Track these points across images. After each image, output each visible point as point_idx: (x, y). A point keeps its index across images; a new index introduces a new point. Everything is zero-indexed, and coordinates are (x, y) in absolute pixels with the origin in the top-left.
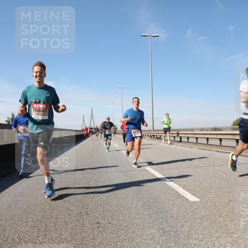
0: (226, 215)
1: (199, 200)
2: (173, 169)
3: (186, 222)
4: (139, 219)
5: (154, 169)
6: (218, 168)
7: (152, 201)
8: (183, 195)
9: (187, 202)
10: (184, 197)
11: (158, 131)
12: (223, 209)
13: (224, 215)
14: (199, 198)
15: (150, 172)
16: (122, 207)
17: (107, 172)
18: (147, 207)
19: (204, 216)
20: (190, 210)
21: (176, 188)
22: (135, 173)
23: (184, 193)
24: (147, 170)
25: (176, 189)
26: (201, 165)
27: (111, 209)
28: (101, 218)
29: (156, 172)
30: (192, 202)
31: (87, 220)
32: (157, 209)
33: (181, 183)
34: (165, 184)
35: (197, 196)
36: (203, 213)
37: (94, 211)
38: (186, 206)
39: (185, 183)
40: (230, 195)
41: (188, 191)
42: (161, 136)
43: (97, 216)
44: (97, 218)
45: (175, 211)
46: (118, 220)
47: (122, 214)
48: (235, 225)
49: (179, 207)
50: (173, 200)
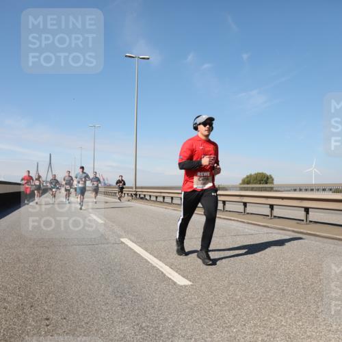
0: (224, 302)
1: (190, 283)
2: (158, 241)
3: (170, 314)
4: (106, 311)
5: (133, 242)
6: (218, 240)
7: (126, 286)
8: (170, 277)
9: (175, 286)
10: (170, 279)
11: (142, 188)
12: (220, 295)
13: (221, 303)
14: (190, 281)
15: (127, 246)
16: (83, 295)
17: (66, 245)
18: (119, 295)
19: (195, 305)
20: (178, 297)
21: (161, 267)
22: (107, 246)
23: (171, 275)
24: (122, 243)
25: (161, 269)
26: (196, 236)
27: (68, 298)
28: (53, 311)
29: (135, 245)
30: (181, 286)
31: (31, 315)
32: (133, 296)
33: (168, 260)
34: (147, 261)
35: (187, 279)
36: (194, 301)
37: (43, 302)
38: (172, 291)
39: (173, 260)
40: (232, 275)
41: (177, 272)
42: (145, 195)
43: (46, 308)
44: (47, 311)
45: (157, 299)
46: (77, 313)
47: (82, 305)
48: (234, 316)
49: (164, 294)
50: (156, 284)
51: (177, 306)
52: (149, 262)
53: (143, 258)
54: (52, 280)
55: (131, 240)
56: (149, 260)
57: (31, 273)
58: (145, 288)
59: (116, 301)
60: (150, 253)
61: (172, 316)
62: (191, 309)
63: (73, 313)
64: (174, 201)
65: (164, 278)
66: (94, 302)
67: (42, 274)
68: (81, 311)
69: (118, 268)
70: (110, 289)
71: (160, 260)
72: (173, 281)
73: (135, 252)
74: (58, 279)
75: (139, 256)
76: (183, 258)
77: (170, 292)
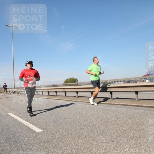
0: (58, 137)
1: (42, 131)
8: (32, 129)
9: (35, 133)
12: (56, 134)
20: (37, 138)
21: (28, 125)
22: (1, 117)
25: (28, 126)
30: (38, 133)
33: (31, 121)
34: (21, 123)
35: (41, 129)
36: (44, 139)
39: (34, 121)
40: (61, 125)
41: (36, 126)
42: (19, 92)
45: (27, 140)
48: (63, 143)
49: (30, 137)
50: (26, 133)
51: (37, 142)
53: (19, 122)
56: (22, 122)
58: (21, 136)
60: (23, 119)
61: (34, 147)
62: (43, 143)
65: (30, 130)
69: (7, 128)
71: (28, 122)
73: (15, 119)
75: (17, 121)
76: (38, 120)
77: (33, 136)
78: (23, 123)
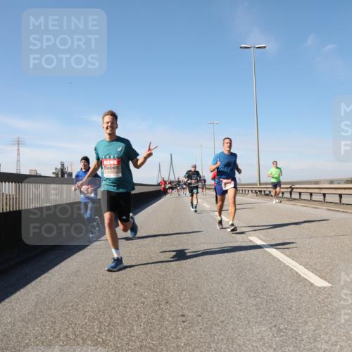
1: (329, 285)
2: (289, 239)
3: (310, 317)
4: (241, 310)
5: (261, 240)
7: (259, 285)
9: (312, 288)
10: (306, 280)
11: (266, 184)
14: (329, 282)
16: (216, 293)
18: (252, 294)
20: (317, 299)
22: (235, 244)
23: (306, 275)
24: (251, 241)
25: (295, 269)
26: (331, 234)
27: (201, 296)
28: (187, 308)
29: (264, 243)
30: (320, 288)
31: (168, 311)
32: (267, 296)
33: (302, 260)
34: (279, 260)
35: (326, 280)
37: (178, 299)
38: (310, 292)
39: (308, 260)
41: (313, 272)
42: (270, 192)
43: (181, 305)
44: (182, 308)
45: (294, 301)
46: (212, 311)
47: (216, 304)
49: (300, 295)
50: (291, 285)
51: (317, 309)
52: (281, 262)
53: (274, 257)
54: (184, 277)
55: (260, 238)
56: (281, 259)
57: (164, 271)
58: (279, 289)
59: (250, 301)
60: (282, 253)
61: (311, 319)
62: (333, 313)
63: (207, 310)
64: (303, 197)
65: (299, 278)
66: (227, 301)
67: (173, 272)
68: (215, 310)
69: (249, 267)
70: (243, 289)
71: (293, 259)
72: (309, 282)
74: (189, 277)
76: (318, 258)
77: (307, 293)
78: (284, 261)
